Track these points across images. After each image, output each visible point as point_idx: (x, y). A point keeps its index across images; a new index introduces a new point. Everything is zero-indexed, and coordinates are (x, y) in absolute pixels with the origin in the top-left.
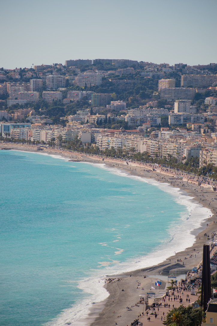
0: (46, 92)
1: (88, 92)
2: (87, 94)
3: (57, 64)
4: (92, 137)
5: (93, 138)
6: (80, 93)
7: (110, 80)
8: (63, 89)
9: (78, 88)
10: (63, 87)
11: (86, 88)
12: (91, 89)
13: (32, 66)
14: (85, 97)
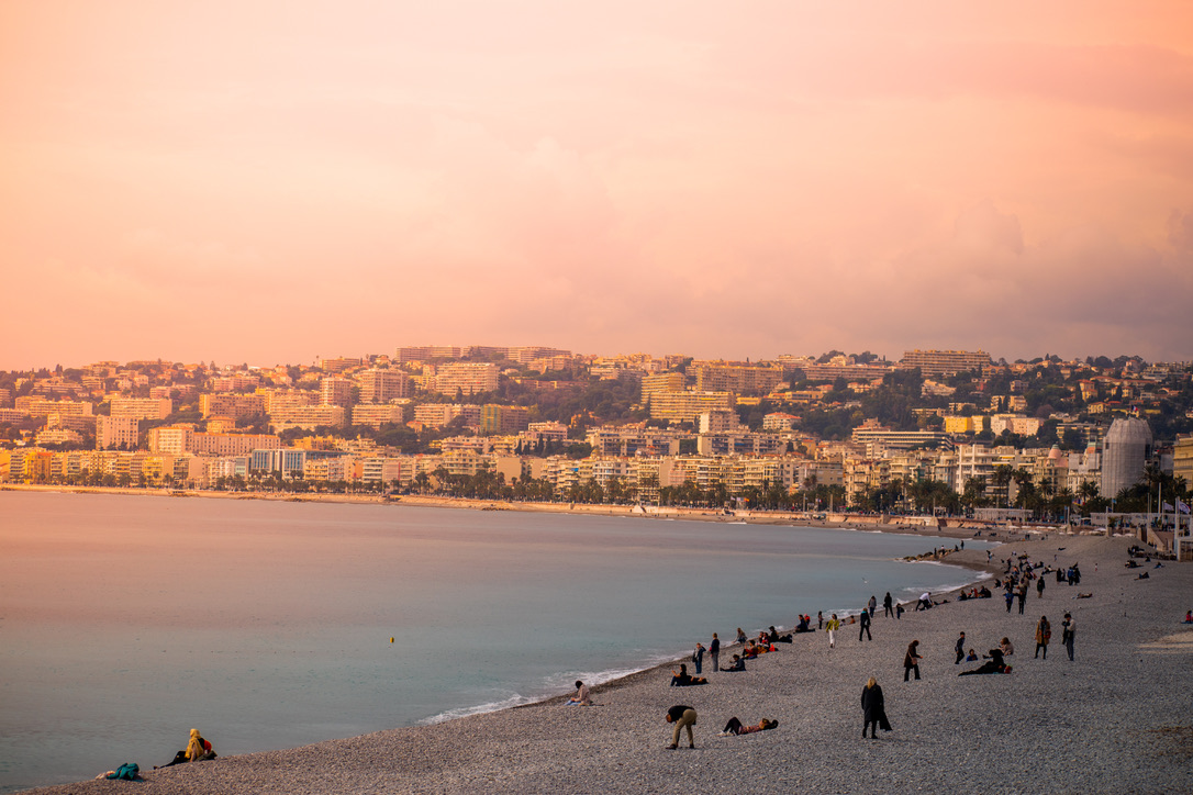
0: (361, 407)
1: (466, 406)
2: (464, 411)
3: (376, 356)
4: (523, 469)
5: (526, 472)
6: (447, 408)
7: (519, 381)
8: (403, 401)
9: (442, 399)
10: (403, 397)
11: (460, 399)
12: (473, 399)
13: (315, 360)
14: (458, 417)
